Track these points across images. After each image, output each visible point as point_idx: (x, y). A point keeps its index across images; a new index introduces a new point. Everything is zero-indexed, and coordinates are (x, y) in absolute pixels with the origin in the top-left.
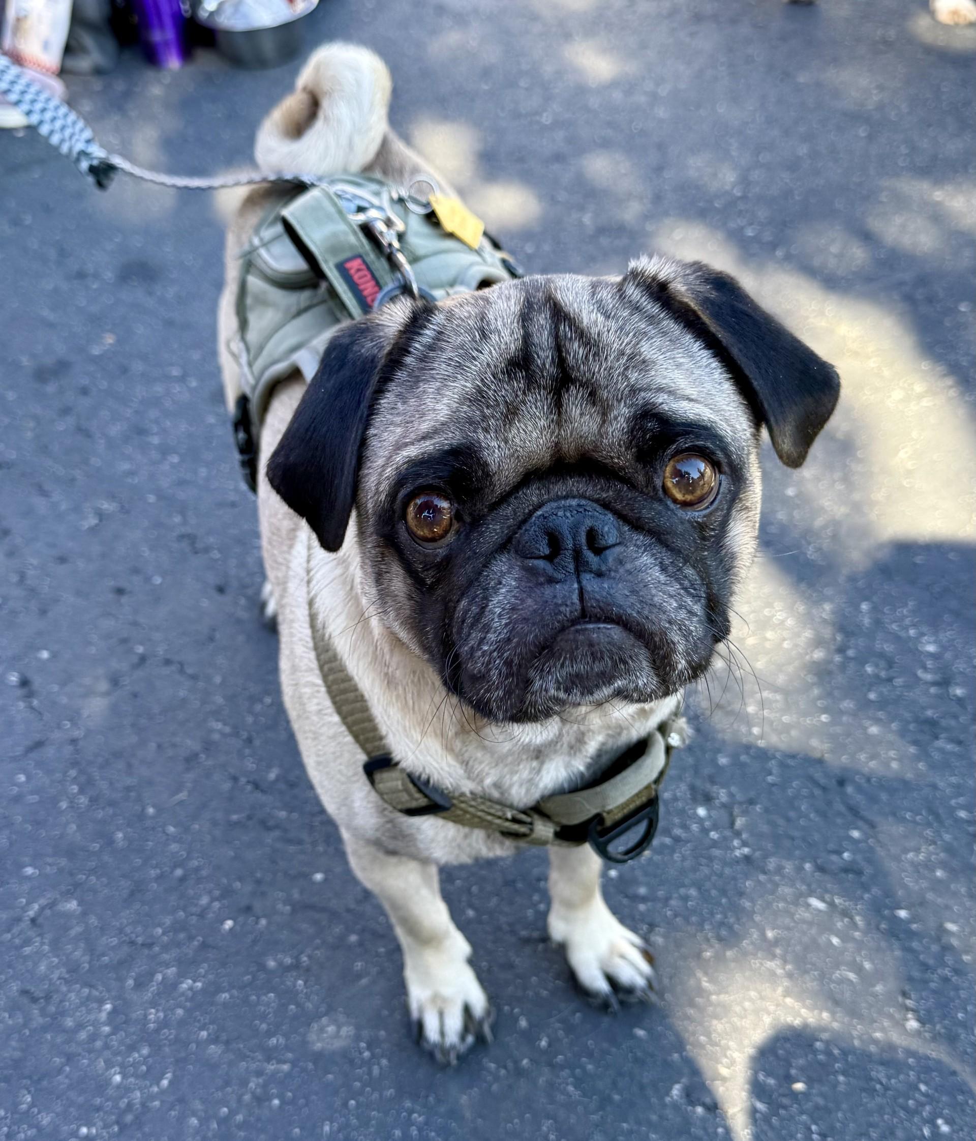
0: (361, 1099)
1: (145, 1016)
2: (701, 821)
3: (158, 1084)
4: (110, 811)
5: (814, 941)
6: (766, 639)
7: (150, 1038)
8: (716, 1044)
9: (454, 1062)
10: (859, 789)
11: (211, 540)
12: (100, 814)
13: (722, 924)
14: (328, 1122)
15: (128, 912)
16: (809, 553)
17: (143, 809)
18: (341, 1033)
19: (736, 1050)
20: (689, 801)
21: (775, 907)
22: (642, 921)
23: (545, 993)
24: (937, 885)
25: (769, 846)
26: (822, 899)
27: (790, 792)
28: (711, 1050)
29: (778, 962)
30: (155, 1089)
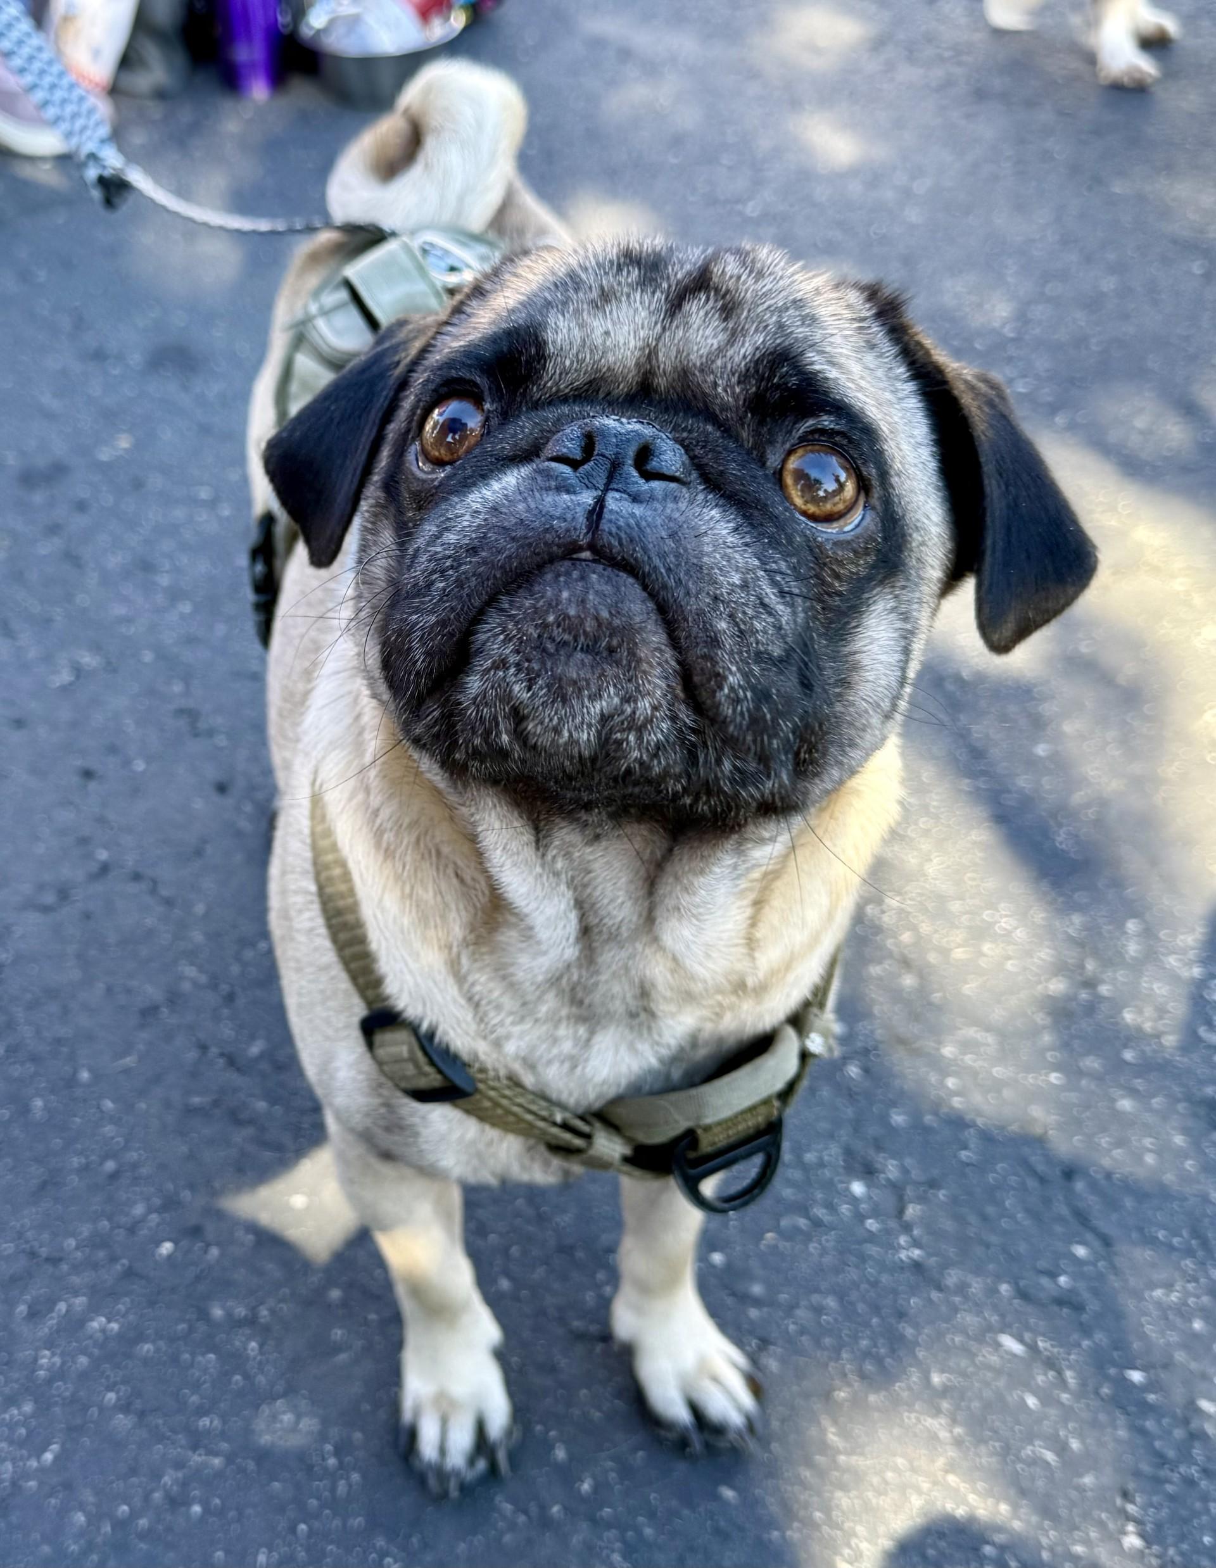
0: (316, 1524)
1: (36, 1360)
2: (854, 1200)
3: (38, 1458)
4: (31, 1068)
5: (1000, 1398)
6: (981, 954)
7: (38, 1392)
8: (838, 1526)
9: (454, 1493)
10: (1093, 1186)
11: (220, 720)
12: (16, 1071)
13: (867, 1354)
14: (264, 1550)
15: (34, 1210)
16: (1059, 839)
17: (75, 1072)
18: (301, 1426)
19: (867, 1540)
20: (841, 1170)
21: (948, 1340)
22: (751, 1332)
23: (597, 1415)
24: (1191, 1342)
25: (951, 1251)
26: (1021, 1340)
27: (991, 1178)
28: (829, 1534)
29: (943, 1420)
30: (33, 1464)
